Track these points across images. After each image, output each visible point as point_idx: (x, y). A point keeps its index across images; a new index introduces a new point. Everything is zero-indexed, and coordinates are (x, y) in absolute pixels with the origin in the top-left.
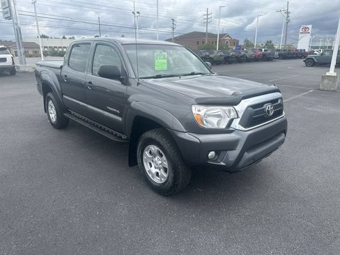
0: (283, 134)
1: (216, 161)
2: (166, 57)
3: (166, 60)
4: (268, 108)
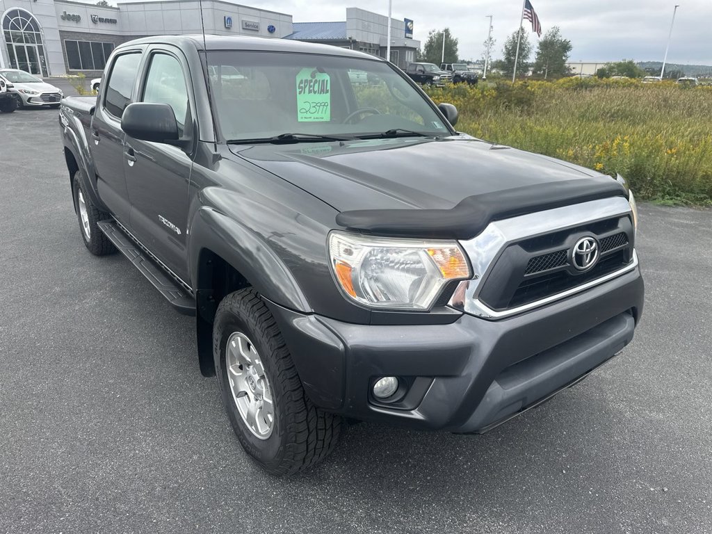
0: (630, 320)
1: (396, 406)
2: (329, 88)
3: (329, 94)
4: (581, 247)
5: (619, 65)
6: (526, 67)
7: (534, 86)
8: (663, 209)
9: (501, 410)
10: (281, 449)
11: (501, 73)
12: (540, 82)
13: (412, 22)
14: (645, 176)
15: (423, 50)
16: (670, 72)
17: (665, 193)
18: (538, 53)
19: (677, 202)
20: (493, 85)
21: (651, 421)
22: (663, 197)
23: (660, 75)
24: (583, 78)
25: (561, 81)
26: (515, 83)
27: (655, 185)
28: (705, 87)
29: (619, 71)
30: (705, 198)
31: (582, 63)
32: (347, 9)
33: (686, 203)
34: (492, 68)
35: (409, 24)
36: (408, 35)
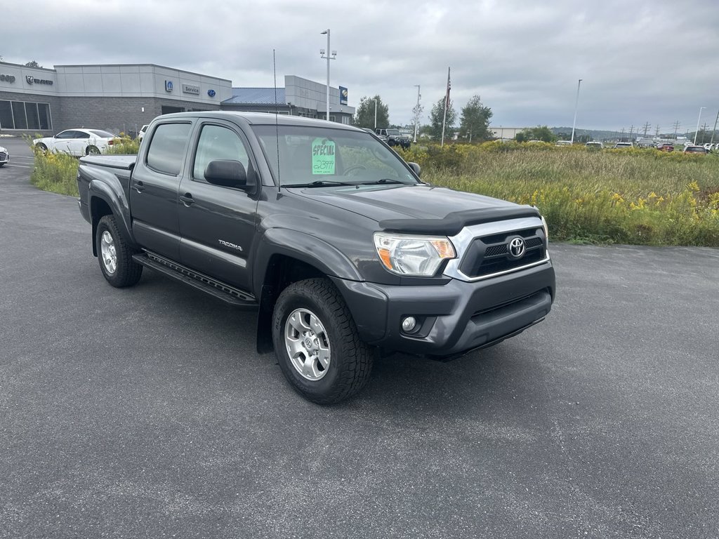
0: (548, 296)
1: (416, 335)
2: (334, 151)
3: (334, 156)
4: (514, 243)
5: (535, 130)
6: (451, 132)
7: (461, 148)
8: (576, 247)
9: (476, 338)
10: (338, 377)
11: (430, 137)
12: (465, 146)
13: (346, 90)
14: (559, 222)
15: (356, 116)
16: (580, 137)
17: (576, 235)
18: (462, 119)
19: (585, 241)
20: (424, 148)
21: (569, 372)
22: (575, 238)
23: (570, 140)
24: (504, 142)
25: (485, 144)
26: (443, 146)
27: (568, 228)
28: (609, 150)
29: (536, 136)
30: (608, 238)
31: (503, 128)
32: (285, 76)
33: (593, 242)
34: (420, 133)
35: (343, 91)
36: (343, 102)
